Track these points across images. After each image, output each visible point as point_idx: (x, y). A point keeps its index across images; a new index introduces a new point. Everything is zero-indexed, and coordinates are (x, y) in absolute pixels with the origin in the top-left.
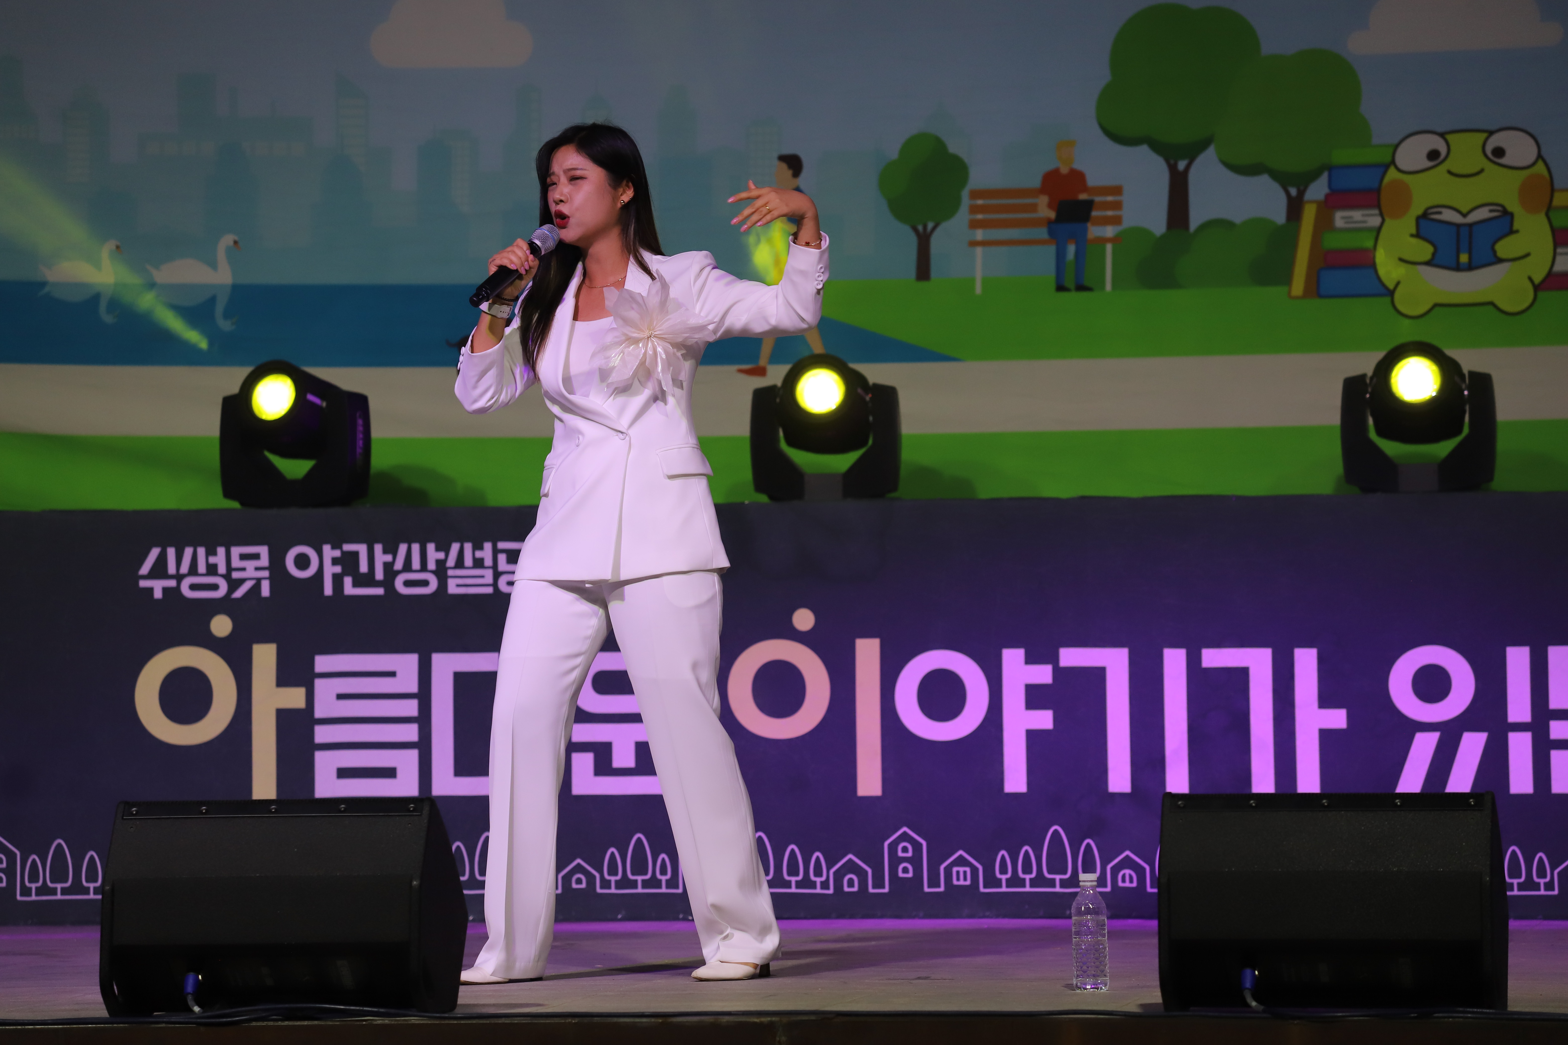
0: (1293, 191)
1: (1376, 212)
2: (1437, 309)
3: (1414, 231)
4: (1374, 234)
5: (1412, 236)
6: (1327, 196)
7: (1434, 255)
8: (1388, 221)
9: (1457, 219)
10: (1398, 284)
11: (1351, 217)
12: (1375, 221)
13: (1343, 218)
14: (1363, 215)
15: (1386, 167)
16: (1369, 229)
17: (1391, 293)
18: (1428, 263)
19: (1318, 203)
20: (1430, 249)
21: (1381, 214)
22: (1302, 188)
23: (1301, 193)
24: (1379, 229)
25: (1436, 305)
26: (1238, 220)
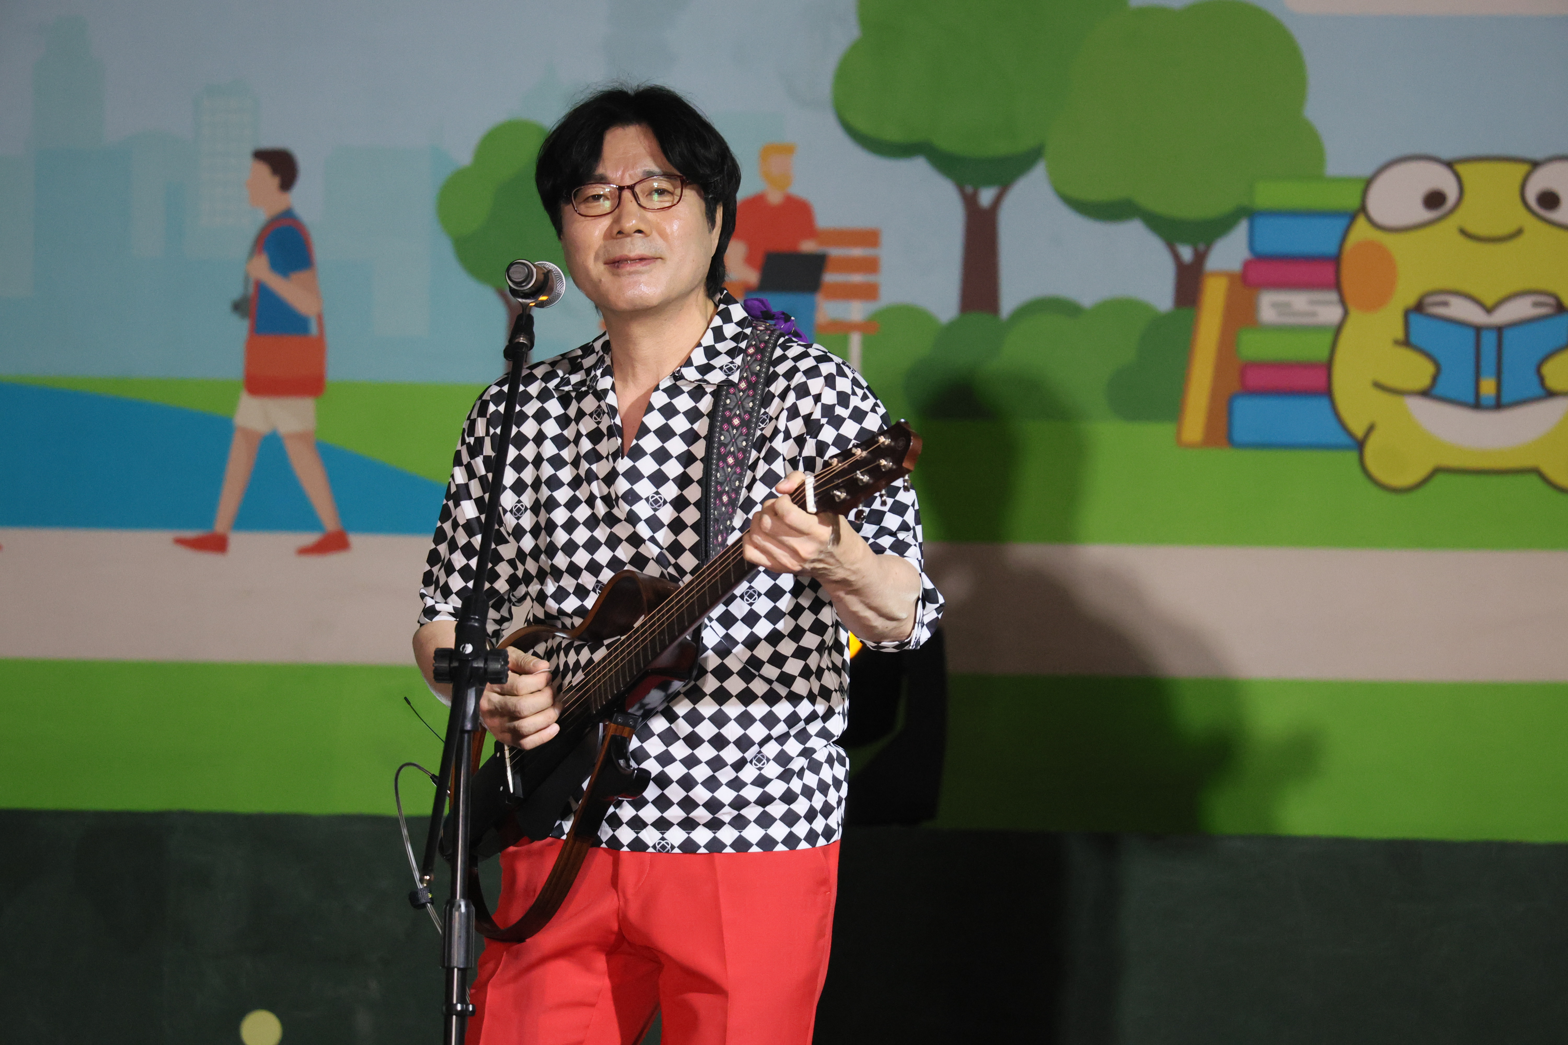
0: (1186, 253)
1: (1333, 296)
2: (1440, 478)
3: (1400, 334)
4: (1328, 338)
5: (1397, 343)
6: (1247, 265)
7: (1435, 379)
8: (1355, 315)
9: (1474, 315)
10: (1371, 429)
11: (1288, 305)
12: (1331, 313)
13: (1275, 305)
14: (1312, 303)
15: (1352, 217)
16: (1320, 328)
17: (1360, 445)
18: (1425, 393)
19: (1230, 276)
20: (1428, 369)
21: (1343, 302)
22: (1201, 247)
23: (1200, 258)
24: (1338, 329)
25: (1437, 471)
26: (1087, 300)
